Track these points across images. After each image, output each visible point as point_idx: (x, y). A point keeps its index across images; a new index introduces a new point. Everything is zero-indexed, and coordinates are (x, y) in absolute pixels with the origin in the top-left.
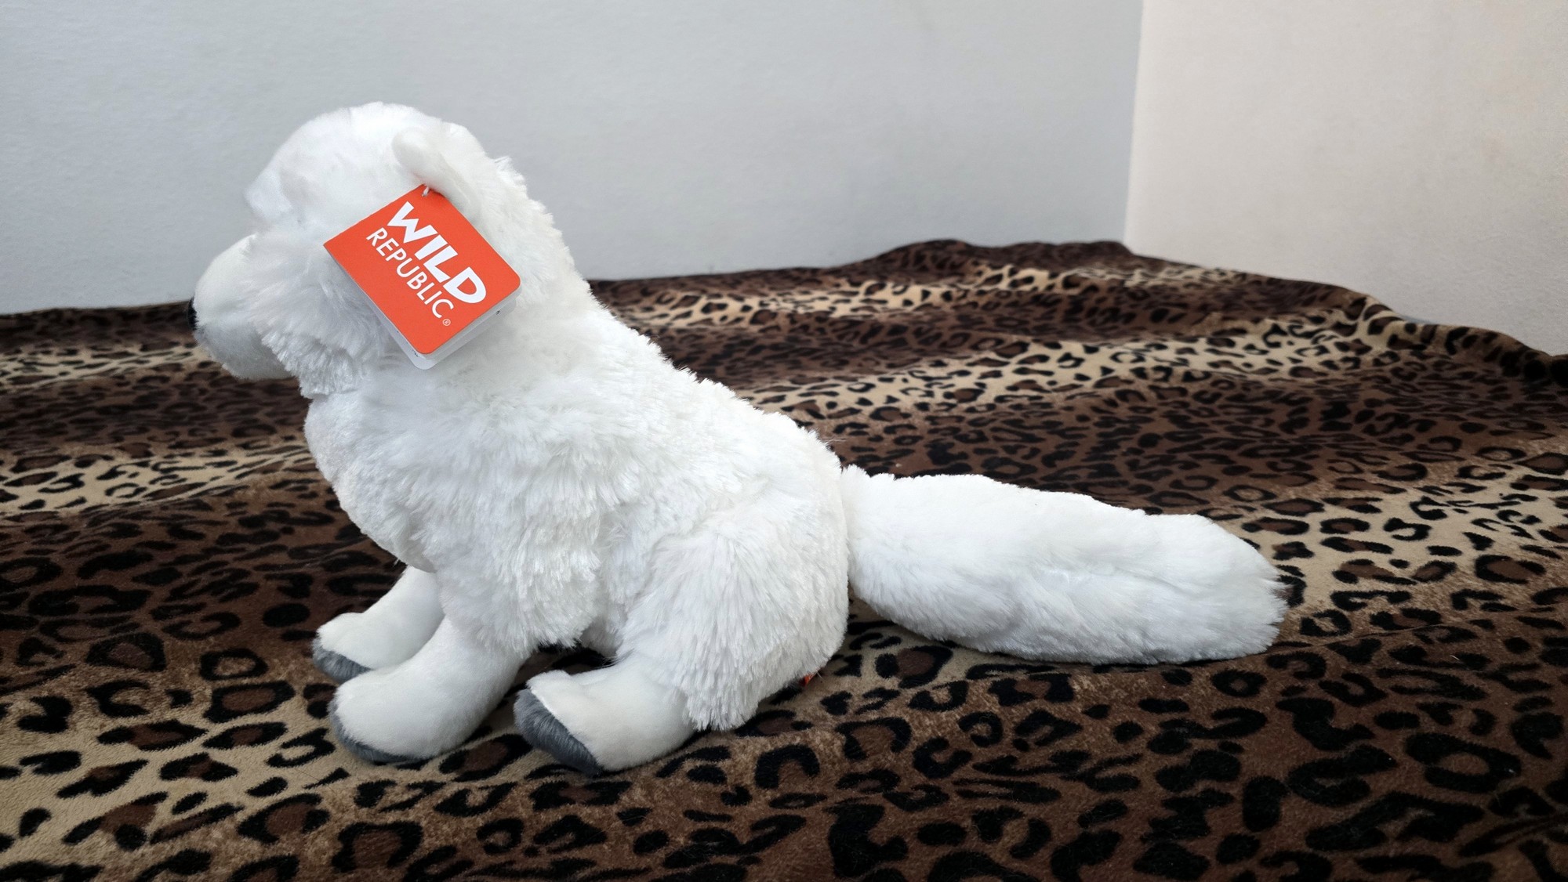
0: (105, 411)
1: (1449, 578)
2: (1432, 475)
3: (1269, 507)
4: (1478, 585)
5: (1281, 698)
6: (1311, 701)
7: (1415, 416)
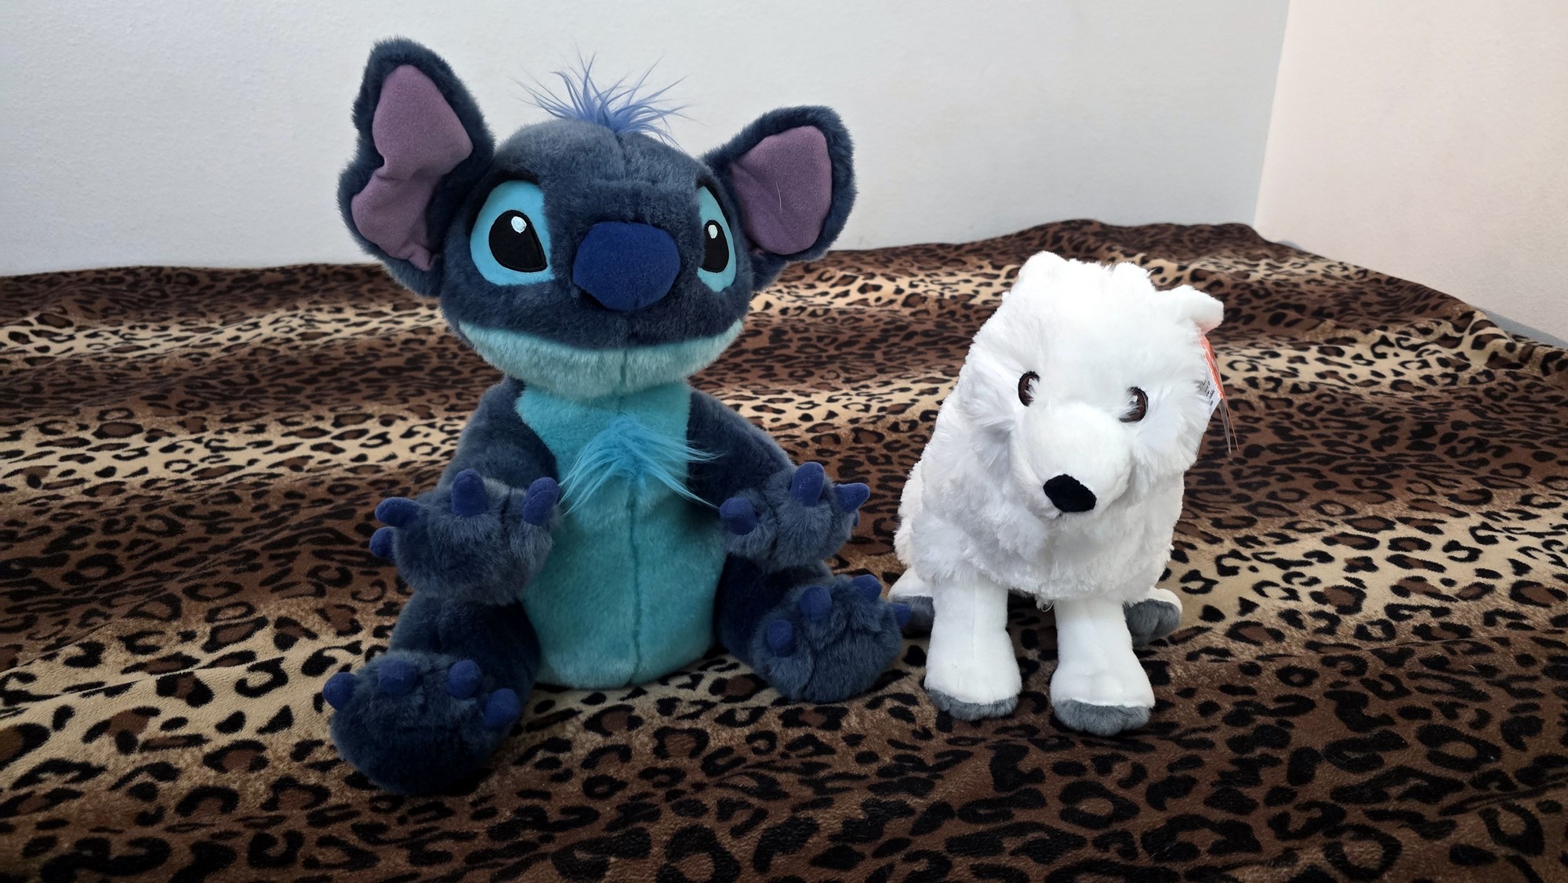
0: (384, 371)
1: (1487, 598)
2: (1496, 501)
3: (1349, 522)
4: (1509, 605)
5: (1329, 689)
6: (1350, 693)
7: (1494, 441)
